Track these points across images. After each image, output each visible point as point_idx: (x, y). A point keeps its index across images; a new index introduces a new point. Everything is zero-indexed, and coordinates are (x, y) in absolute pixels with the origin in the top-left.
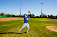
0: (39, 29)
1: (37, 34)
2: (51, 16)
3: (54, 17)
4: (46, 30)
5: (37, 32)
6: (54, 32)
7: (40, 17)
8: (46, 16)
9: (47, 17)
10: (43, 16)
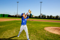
0: (38, 30)
1: (35, 36)
2: (51, 16)
3: (54, 17)
4: (44, 31)
5: (35, 34)
6: (53, 34)
7: (39, 17)
8: (45, 17)
9: (47, 17)
10: (42, 16)
